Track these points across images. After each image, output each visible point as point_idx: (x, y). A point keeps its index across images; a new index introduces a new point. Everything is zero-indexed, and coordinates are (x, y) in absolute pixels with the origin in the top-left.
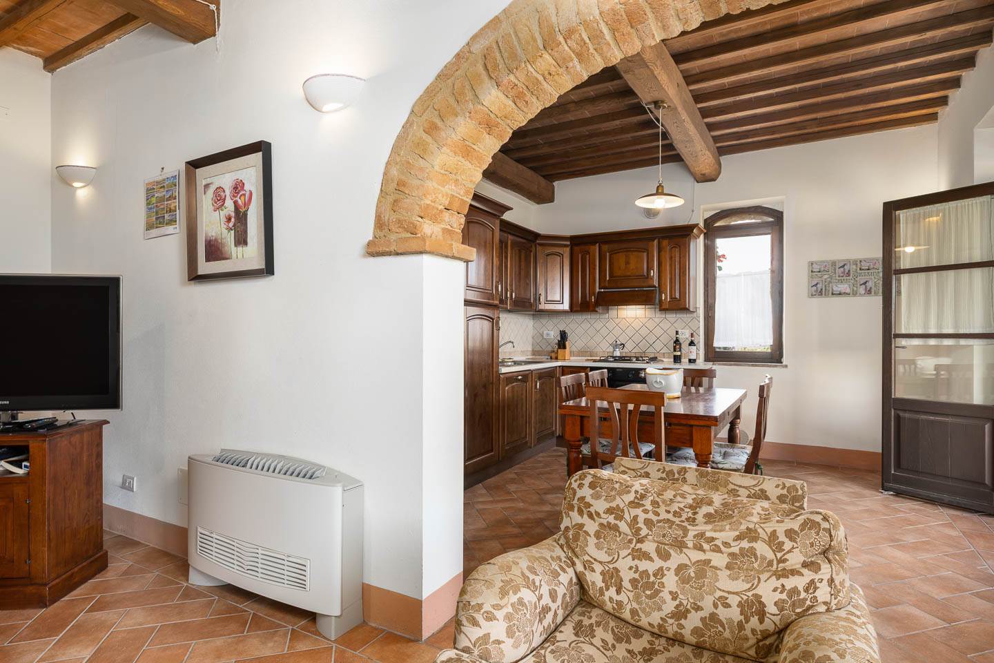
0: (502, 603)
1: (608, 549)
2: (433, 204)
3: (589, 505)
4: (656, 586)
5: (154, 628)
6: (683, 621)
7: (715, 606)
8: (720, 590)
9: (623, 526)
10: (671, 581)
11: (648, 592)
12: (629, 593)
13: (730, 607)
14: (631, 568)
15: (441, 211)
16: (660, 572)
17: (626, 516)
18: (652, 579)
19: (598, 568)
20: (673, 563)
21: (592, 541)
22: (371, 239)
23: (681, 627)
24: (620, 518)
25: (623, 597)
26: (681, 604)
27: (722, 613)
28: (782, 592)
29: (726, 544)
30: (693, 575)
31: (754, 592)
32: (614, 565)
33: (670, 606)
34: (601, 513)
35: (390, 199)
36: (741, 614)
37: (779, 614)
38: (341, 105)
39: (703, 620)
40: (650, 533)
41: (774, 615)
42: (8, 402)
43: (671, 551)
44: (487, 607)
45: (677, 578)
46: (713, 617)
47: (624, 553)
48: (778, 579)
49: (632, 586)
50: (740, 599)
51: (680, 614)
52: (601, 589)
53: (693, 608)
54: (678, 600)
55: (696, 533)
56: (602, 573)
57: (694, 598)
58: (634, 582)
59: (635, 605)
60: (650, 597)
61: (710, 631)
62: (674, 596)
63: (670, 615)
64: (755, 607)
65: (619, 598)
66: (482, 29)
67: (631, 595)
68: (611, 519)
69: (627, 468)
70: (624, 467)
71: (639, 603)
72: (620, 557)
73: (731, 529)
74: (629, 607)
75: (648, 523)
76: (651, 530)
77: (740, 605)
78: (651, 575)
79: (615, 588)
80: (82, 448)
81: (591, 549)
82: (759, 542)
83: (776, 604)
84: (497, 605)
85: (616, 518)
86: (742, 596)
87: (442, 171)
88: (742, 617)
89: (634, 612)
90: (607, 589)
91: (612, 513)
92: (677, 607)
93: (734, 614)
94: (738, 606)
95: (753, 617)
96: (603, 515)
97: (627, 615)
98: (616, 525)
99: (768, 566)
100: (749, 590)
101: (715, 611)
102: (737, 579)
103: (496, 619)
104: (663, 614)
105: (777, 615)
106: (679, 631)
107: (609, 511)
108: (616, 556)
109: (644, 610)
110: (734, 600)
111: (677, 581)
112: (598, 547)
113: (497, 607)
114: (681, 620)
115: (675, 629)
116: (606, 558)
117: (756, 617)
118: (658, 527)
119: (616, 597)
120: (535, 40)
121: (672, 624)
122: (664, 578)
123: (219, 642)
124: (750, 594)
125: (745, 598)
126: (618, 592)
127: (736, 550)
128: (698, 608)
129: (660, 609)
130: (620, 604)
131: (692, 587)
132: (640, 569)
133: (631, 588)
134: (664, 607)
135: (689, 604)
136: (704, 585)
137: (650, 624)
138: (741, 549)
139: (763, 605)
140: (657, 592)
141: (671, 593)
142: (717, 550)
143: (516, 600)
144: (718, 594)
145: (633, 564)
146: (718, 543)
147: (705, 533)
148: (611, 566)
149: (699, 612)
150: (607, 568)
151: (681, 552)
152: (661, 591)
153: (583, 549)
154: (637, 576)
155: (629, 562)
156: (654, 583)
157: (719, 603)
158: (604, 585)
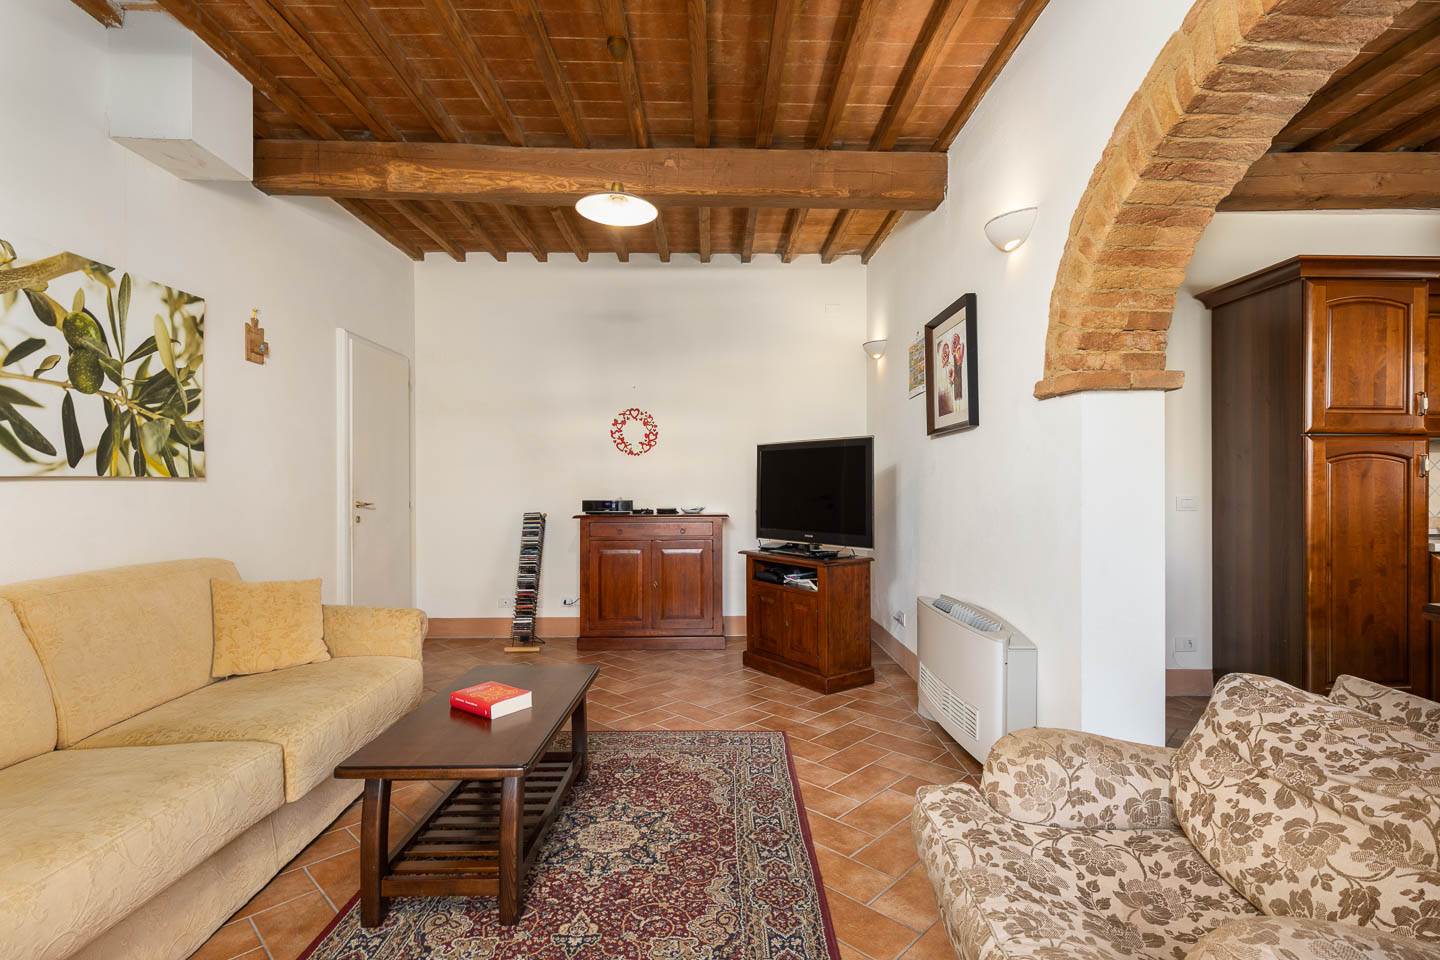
0: (1018, 760)
1: (1214, 770)
2: (1099, 331)
4: (1250, 832)
5: (874, 732)
6: (1265, 885)
7: (1314, 883)
8: (1329, 865)
9: (1244, 749)
10: (1273, 834)
11: (1237, 836)
12: (1216, 829)
13: (1331, 891)
14: (1230, 801)
15: (1117, 336)
16: (1265, 819)
17: (1252, 737)
18: (1250, 822)
19: (1192, 788)
20: (1289, 814)
21: (1201, 756)
22: (1042, 379)
23: (1260, 890)
25: (1207, 831)
26: (1273, 864)
27: (1318, 895)
28: (1414, 900)
29: (1369, 811)
30: (1306, 836)
31: (1372, 884)
32: (1212, 792)
33: (1256, 860)
34: (1223, 726)
35: (1056, 333)
36: (1340, 905)
37: (1394, 927)
38: (1018, 241)
39: (1293, 894)
40: (1274, 767)
41: (1385, 924)
42: (812, 536)
43: (1297, 800)
44: (1003, 759)
45: (1284, 833)
47: (1229, 781)
48: (1420, 881)
49: (1222, 822)
50: (1349, 886)
51: (1266, 875)
52: (1187, 812)
53: (1287, 876)
54: (1271, 858)
55: (1337, 784)
56: (1195, 797)
57: (1294, 865)
58: (1226, 817)
59: (1218, 846)
60: (1236, 842)
61: (1294, 910)
62: (1268, 851)
63: (1251, 871)
65: (1203, 831)
66: (1124, 115)
67: (1218, 832)
68: (1232, 736)
69: (1349, 692)
70: (1346, 690)
71: (1224, 845)
72: (1222, 785)
73: (1385, 793)
74: (1211, 845)
75: (1276, 753)
76: (1277, 764)
77: (1345, 894)
78: (1251, 818)
79: (1201, 818)
80: (853, 577)
81: (1195, 765)
82: (1420, 823)
83: (1396, 911)
84: (1013, 761)
85: (1237, 737)
86: (1353, 883)
87: (1104, 291)
88: (1339, 909)
89: (1214, 852)
90: (1193, 816)
91: (1235, 730)
92: (1265, 866)
94: (1341, 893)
95: (1354, 914)
96: (1225, 730)
97: (1207, 854)
98: (1236, 745)
99: (1423, 863)
100: (1367, 879)
101: (1310, 889)
102: (1360, 860)
103: (1006, 771)
104: (1244, 867)
105: (1390, 926)
106: (1257, 895)
107: (1234, 726)
108: (1218, 782)
109: (1225, 854)
110: (1339, 884)
111: (1281, 837)
112: (1204, 765)
113: (1013, 762)
114: (1263, 882)
115: (1254, 891)
116: (1205, 780)
117: (1358, 917)
118: (1287, 761)
119: (1199, 828)
120: (1172, 107)
121: (1251, 884)
122: (1268, 826)
123: (908, 758)
124: (1365, 884)
125: (1356, 886)
126: (1205, 823)
127: (1380, 822)
128: (1293, 878)
129: (1242, 860)
130: (1202, 837)
131: (1298, 850)
132: (1240, 806)
133: (1220, 825)
134: (1248, 859)
135: (1285, 869)
136: (1311, 854)
137: (1228, 874)
138: (1388, 824)
139: (1376, 905)
140: (1248, 839)
141: (1266, 847)
142: (1352, 814)
143: (1034, 765)
144: (1325, 870)
145: (1235, 797)
146: (1358, 806)
147: (1349, 787)
148: (1208, 791)
149: (1291, 883)
150: (1202, 792)
151: (1310, 805)
152: (1253, 839)
153: (1187, 764)
154: (1232, 812)
155: (1232, 793)
156: (1249, 828)
157: (1320, 881)
158: (1190, 809)
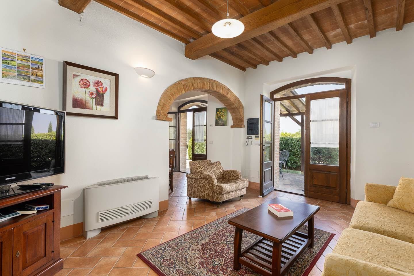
3: (201, 167)
24: (205, 167)
42: (15, 178)
46: (218, 175)
64: (221, 172)
93: (219, 174)
